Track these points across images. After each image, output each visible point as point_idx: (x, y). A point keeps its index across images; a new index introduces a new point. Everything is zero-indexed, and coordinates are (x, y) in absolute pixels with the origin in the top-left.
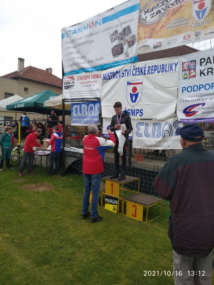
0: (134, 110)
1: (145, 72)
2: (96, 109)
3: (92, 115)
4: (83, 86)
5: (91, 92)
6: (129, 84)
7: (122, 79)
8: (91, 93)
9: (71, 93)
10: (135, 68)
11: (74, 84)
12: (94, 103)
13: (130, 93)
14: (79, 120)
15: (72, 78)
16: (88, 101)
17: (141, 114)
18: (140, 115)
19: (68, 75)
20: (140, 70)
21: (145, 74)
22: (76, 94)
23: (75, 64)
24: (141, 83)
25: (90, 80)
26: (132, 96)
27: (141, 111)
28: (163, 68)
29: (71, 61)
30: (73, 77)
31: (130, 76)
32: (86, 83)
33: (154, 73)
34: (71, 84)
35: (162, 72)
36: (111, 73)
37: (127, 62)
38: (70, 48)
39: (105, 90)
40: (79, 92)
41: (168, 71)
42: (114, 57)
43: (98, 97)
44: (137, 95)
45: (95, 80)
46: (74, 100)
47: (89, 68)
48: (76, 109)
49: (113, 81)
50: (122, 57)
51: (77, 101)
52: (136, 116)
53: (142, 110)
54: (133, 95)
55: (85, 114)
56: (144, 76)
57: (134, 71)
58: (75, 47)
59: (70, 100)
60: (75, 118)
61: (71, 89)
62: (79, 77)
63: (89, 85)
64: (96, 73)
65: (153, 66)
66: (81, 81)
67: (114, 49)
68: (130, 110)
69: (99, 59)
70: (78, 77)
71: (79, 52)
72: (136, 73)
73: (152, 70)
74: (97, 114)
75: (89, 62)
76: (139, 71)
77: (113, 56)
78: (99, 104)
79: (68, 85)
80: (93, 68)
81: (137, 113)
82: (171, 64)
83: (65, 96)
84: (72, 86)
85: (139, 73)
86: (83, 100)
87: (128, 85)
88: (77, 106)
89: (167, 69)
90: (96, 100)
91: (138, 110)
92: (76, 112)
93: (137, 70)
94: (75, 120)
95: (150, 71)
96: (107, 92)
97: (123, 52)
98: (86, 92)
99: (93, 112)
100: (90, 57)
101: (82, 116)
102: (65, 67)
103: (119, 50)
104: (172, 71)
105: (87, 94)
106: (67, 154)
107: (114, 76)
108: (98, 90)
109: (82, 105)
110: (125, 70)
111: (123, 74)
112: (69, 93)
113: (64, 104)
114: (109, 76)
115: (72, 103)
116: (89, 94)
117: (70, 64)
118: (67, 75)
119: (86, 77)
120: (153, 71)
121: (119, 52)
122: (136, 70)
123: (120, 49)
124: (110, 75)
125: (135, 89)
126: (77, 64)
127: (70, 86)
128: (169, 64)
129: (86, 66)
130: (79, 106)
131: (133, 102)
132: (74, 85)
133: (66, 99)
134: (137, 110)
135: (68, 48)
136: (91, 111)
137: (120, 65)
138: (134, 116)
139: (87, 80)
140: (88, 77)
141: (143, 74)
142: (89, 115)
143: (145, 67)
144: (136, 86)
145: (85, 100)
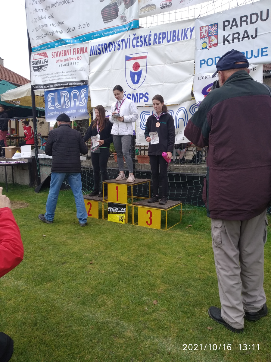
1: (150, 42)
2: (83, 96)
3: (77, 105)
4: (61, 65)
5: (73, 73)
6: (128, 58)
7: (118, 53)
8: (74, 75)
9: (44, 76)
10: (136, 36)
11: (47, 63)
12: (78, 87)
13: (130, 71)
14: (57, 113)
15: (45, 55)
16: (70, 86)
18: (144, 100)
19: (38, 51)
20: (142, 39)
21: (150, 44)
22: (50, 77)
23: (47, 34)
24: (145, 57)
25: (72, 56)
26: (132, 75)
27: (146, 95)
28: (174, 36)
29: (41, 30)
30: (46, 53)
31: (129, 48)
32: (66, 60)
33: (162, 43)
34: (43, 63)
35: (173, 41)
36: (102, 45)
37: (124, 29)
38: (39, 10)
39: (95, 69)
40: (56, 73)
41: (181, 40)
42: (104, 23)
43: (85, 78)
44: (139, 74)
45: (79, 55)
46: (48, 86)
47: (69, 40)
48: (53, 99)
49: (105, 56)
50: (116, 22)
51: (54, 87)
52: (140, 102)
54: (135, 74)
55: (66, 104)
56: (149, 47)
57: (135, 42)
58: (46, 9)
59: (42, 87)
60: (52, 111)
61: (43, 70)
62: (55, 52)
63: (70, 64)
64: (80, 46)
65: (161, 33)
66: (58, 58)
67: (105, 11)
69: (84, 26)
70: (53, 53)
71: (52, 16)
72: (138, 44)
73: (160, 38)
74: (84, 103)
75: (69, 31)
76: (141, 41)
77: (104, 21)
78: (86, 89)
79: (39, 65)
80: (76, 39)
81: (140, 98)
82: (185, 29)
83: (34, 81)
84: (44, 66)
85: (141, 44)
86: (63, 85)
87: (126, 60)
88: (54, 94)
89: (180, 37)
90: (82, 84)
91: (142, 94)
92: (53, 103)
93: (139, 40)
94: (51, 114)
95: (157, 40)
96: (96, 72)
97: (118, 15)
98: (66, 74)
99: (78, 101)
100: (69, 23)
101: (61, 107)
102: (33, 39)
103: (111, 12)
104: (187, 38)
105: (67, 77)
106: (41, 162)
107: (106, 49)
108: (83, 70)
109: (61, 92)
110: (122, 41)
111: (119, 45)
112: (41, 76)
113: (33, 93)
114: (99, 49)
115: (46, 90)
116: (71, 77)
117: (40, 35)
118: (36, 50)
119: (65, 53)
120: (161, 40)
121: (112, 15)
122: (137, 40)
123: (114, 12)
124: (100, 47)
125: (136, 66)
126: (51, 34)
127: (41, 66)
128: (182, 30)
129: (64, 36)
130: (56, 94)
131: (134, 83)
132: (48, 65)
133: (36, 85)
134: (140, 94)
135: (35, 11)
136: (75, 100)
137: (114, 33)
138: (137, 102)
139: (68, 57)
140: (68, 52)
141: (147, 45)
142: (72, 106)
143: (150, 35)
144: (138, 61)
145: (65, 84)
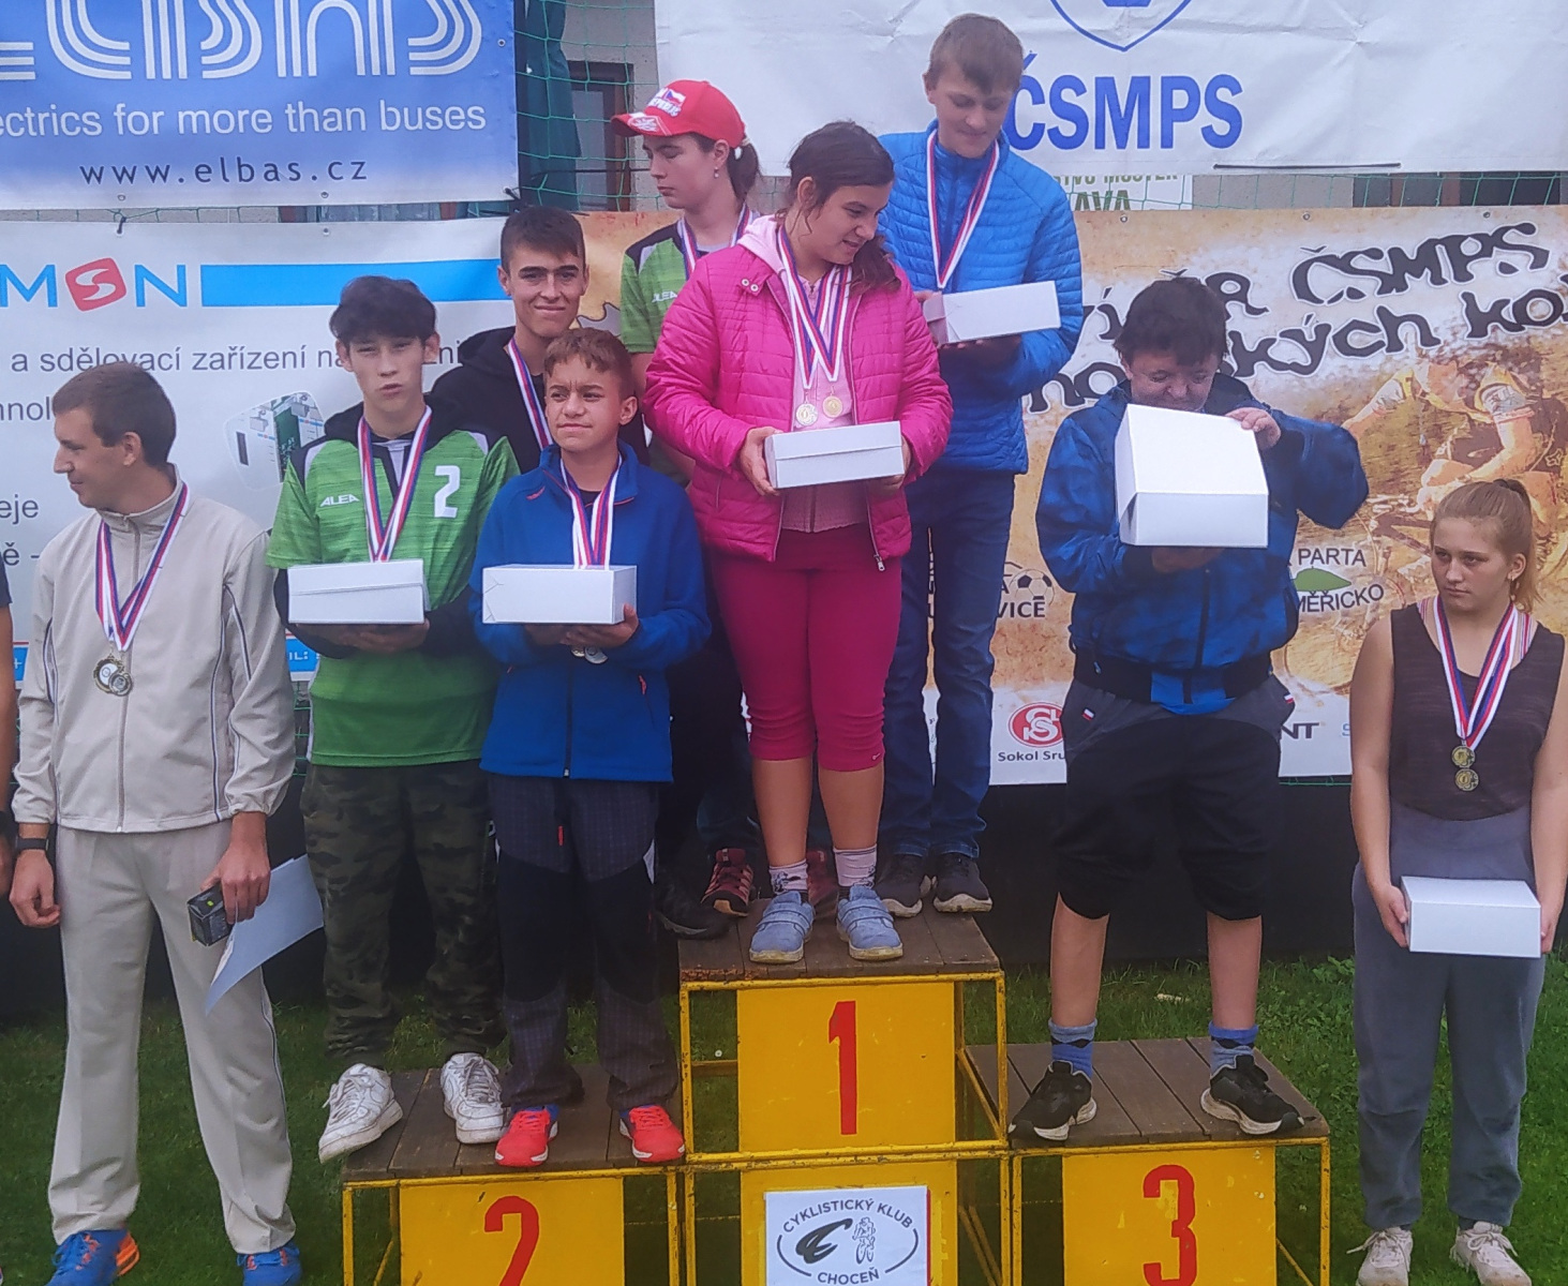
0: (1140, 86)
17: (1222, 127)
18: (1208, 132)
27: (1223, 94)
52: (1167, 142)
53: (1235, 88)
68: (1080, 89)
81: (1170, 116)
91: (1187, 84)
134: (1170, 84)
138: (1144, 142)
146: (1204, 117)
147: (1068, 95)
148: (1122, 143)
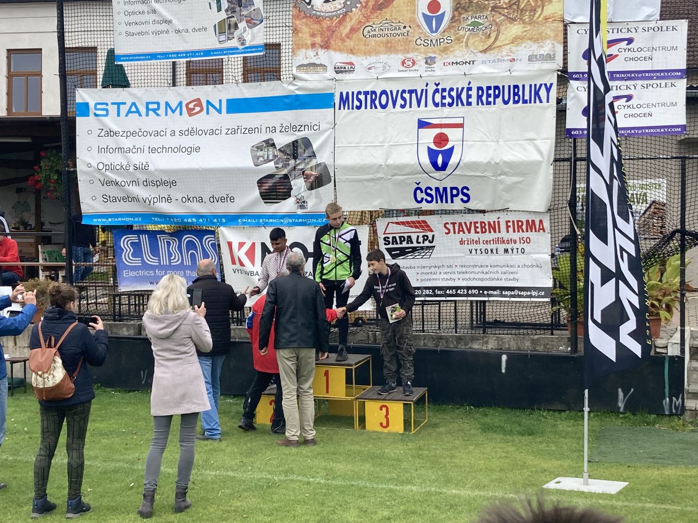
0: (445, 189)
1: (470, 100)
10: (440, 87)
13: (429, 148)
17: (465, 198)
18: (462, 200)
20: (454, 94)
21: (469, 104)
24: (461, 126)
26: (432, 154)
27: (465, 191)
31: (426, 106)
33: (494, 104)
35: (516, 102)
41: (530, 102)
44: (449, 153)
52: (452, 202)
53: (468, 189)
54: (438, 152)
56: (466, 108)
57: (438, 98)
65: (491, 87)
72: (444, 101)
73: (489, 96)
76: (451, 97)
81: (453, 196)
82: (535, 85)
85: (450, 101)
87: (419, 127)
89: (527, 97)
91: (456, 188)
93: (446, 94)
95: (484, 98)
104: (541, 101)
120: (491, 99)
122: (442, 94)
125: (441, 139)
128: (531, 85)
134: (452, 189)
136: (192, 253)
141: (463, 104)
143: (469, 89)
144: (444, 131)
146: (461, 196)
147: (429, 191)
148: (442, 202)
